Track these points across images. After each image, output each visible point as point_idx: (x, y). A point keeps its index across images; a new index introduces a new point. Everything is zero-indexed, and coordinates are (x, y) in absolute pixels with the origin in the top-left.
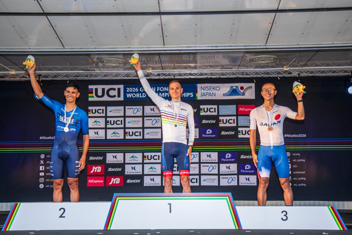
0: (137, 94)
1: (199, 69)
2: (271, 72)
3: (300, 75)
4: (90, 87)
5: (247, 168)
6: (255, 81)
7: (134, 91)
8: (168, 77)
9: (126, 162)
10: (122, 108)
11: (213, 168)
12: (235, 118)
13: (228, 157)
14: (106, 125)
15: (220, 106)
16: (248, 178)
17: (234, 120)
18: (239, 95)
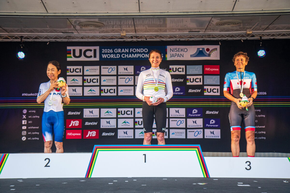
0: (112, 55)
1: (168, 32)
2: (235, 35)
3: (262, 37)
4: (68, 48)
5: (212, 123)
6: (220, 44)
7: (108, 52)
8: (140, 40)
9: (101, 117)
10: (98, 67)
11: (181, 122)
12: (201, 77)
13: (195, 113)
14: (83, 83)
15: (187, 66)
16: (213, 131)
17: (200, 79)
18: (205, 56)
